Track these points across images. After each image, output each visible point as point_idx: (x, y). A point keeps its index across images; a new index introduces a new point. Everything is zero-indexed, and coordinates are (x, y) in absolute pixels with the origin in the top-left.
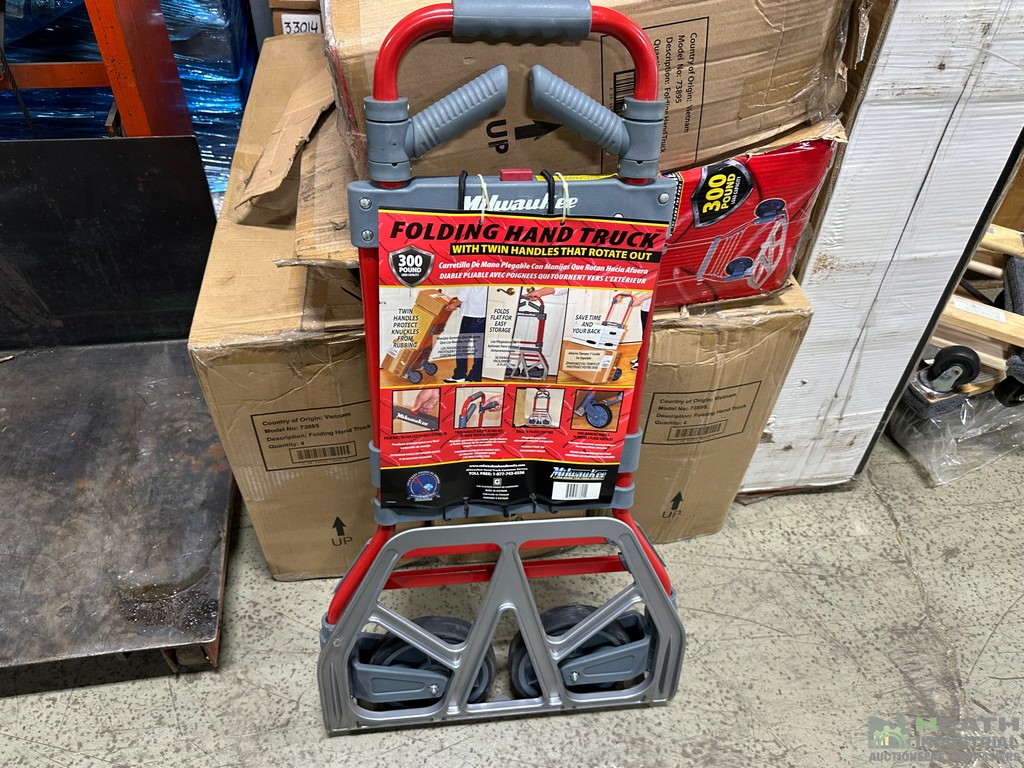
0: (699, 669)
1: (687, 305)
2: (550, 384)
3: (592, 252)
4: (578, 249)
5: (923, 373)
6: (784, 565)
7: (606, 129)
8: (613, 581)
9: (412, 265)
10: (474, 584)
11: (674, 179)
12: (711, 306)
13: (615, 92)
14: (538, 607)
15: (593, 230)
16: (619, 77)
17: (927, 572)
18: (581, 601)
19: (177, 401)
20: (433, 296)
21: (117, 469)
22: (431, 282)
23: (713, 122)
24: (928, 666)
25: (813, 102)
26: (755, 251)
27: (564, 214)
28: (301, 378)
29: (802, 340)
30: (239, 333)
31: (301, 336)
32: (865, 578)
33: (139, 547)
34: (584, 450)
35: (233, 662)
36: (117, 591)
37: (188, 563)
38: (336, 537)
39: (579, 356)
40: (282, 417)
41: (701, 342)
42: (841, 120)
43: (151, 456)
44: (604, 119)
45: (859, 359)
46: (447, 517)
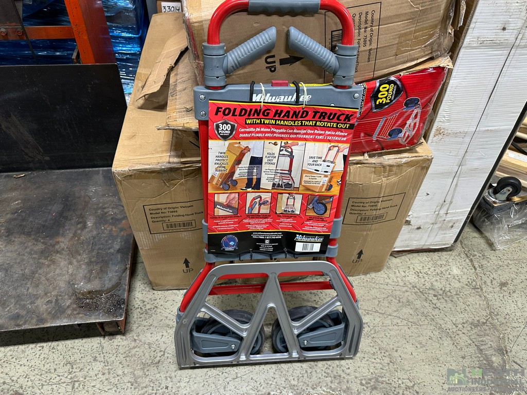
0: (369, 341)
1: (367, 152)
2: (295, 192)
3: (318, 123)
4: (311, 122)
5: (491, 190)
6: (415, 288)
7: (327, 60)
8: (326, 295)
9: (225, 129)
10: (254, 294)
11: (361, 87)
12: (380, 153)
13: (332, 41)
14: (287, 307)
15: (319, 112)
16: (334, 33)
17: (491, 294)
18: (309, 304)
19: (106, 199)
20: (236, 145)
21: (76, 232)
22: (235, 138)
23: (383, 57)
24: (490, 343)
25: (436, 47)
26: (403, 125)
27: (304, 104)
28: (169, 187)
29: (427, 172)
30: (138, 164)
31: (169, 166)
32: (458, 296)
33: (86, 271)
34: (312, 226)
35: (132, 331)
36: (74, 293)
37: (110, 280)
38: (185, 269)
39: (311, 178)
40: (159, 206)
41: (374, 172)
42: (450, 56)
43: (93, 226)
44: (326, 55)
45: (457, 182)
46: (241, 259)
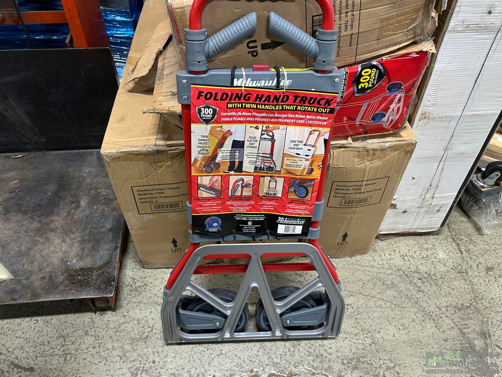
0: (353, 322)
1: (351, 136)
2: (277, 175)
4: (292, 106)
5: (479, 175)
6: (400, 271)
7: (307, 45)
8: (311, 276)
9: (207, 113)
10: (241, 274)
11: (343, 71)
12: (364, 137)
13: (313, 26)
14: (271, 287)
15: (299, 97)
16: (315, 18)
17: (476, 278)
18: (294, 285)
19: (99, 179)
20: (218, 129)
21: (69, 211)
22: (216, 122)
23: (365, 42)
24: (473, 326)
25: (418, 31)
26: (387, 109)
27: (285, 88)
28: (156, 169)
29: (411, 156)
30: (125, 146)
31: (155, 148)
32: (443, 280)
33: (78, 249)
34: (294, 209)
35: (122, 307)
36: (67, 270)
37: (101, 258)
38: (174, 248)
39: (292, 161)
40: (146, 188)
41: (358, 156)
42: (434, 40)
43: (86, 205)
44: (306, 40)
45: (443, 166)
46: (225, 240)
